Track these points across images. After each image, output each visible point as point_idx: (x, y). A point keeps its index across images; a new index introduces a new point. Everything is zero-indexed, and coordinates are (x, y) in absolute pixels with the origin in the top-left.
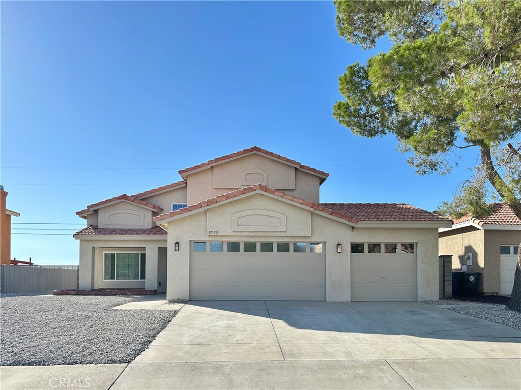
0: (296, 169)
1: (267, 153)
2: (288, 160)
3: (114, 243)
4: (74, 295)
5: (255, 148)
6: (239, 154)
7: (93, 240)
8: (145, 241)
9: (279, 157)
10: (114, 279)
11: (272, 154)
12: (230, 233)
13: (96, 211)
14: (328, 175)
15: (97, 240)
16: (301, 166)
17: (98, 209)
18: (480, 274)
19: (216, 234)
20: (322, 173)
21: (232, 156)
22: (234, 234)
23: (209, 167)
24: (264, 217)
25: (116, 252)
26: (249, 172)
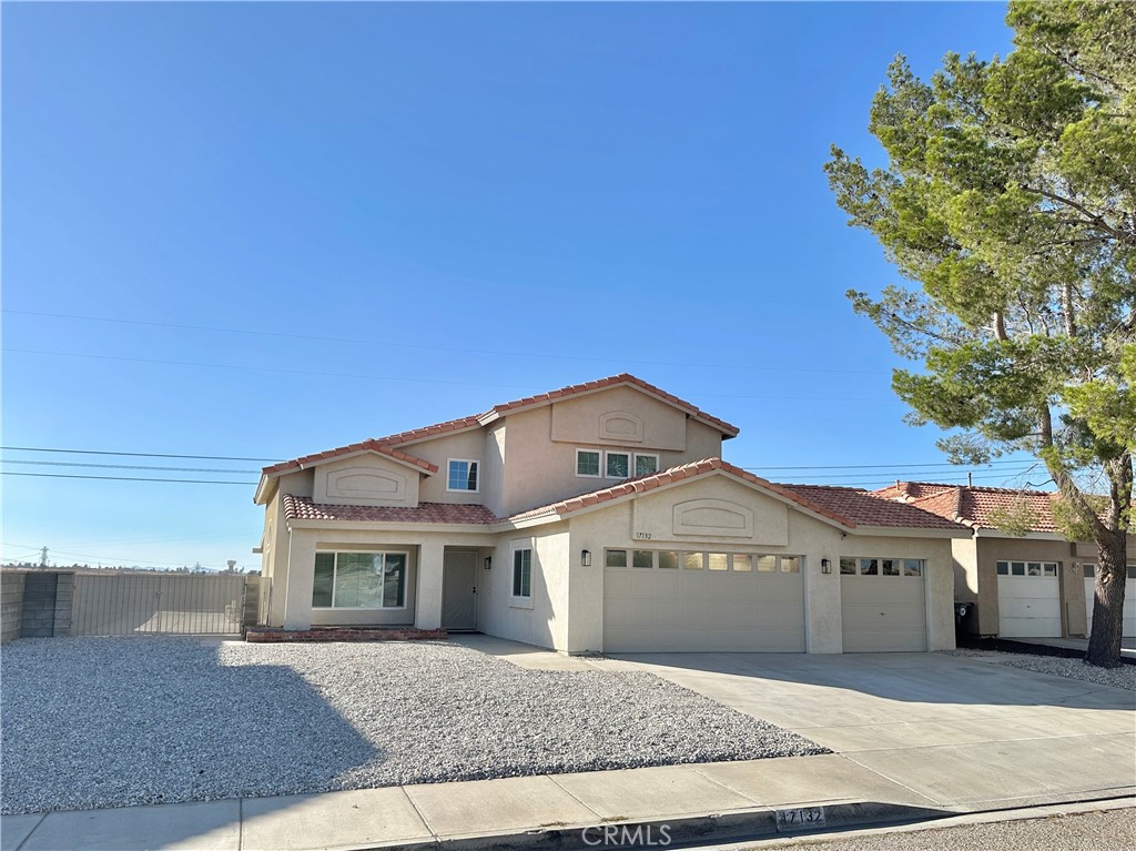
0: (688, 416)
1: (647, 387)
2: (679, 402)
3: (361, 535)
4: (292, 641)
5: (627, 377)
6: (601, 383)
7: (319, 530)
8: (421, 533)
9: (665, 395)
10: (331, 605)
11: (653, 389)
12: (669, 536)
13: (311, 471)
14: (737, 431)
15: (328, 530)
16: (700, 414)
17: (313, 468)
18: (972, 604)
19: (647, 538)
20: (729, 427)
21: (590, 386)
22: (675, 539)
23: (547, 403)
24: (720, 513)
25: (336, 551)
26: (613, 415)
